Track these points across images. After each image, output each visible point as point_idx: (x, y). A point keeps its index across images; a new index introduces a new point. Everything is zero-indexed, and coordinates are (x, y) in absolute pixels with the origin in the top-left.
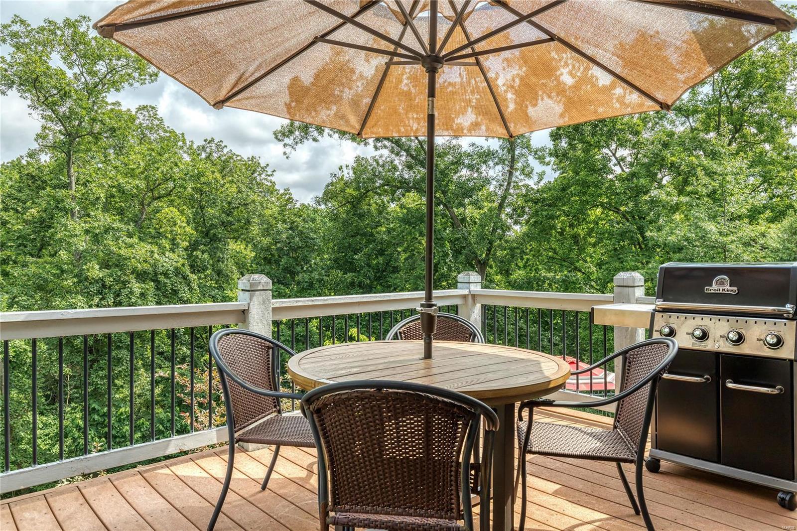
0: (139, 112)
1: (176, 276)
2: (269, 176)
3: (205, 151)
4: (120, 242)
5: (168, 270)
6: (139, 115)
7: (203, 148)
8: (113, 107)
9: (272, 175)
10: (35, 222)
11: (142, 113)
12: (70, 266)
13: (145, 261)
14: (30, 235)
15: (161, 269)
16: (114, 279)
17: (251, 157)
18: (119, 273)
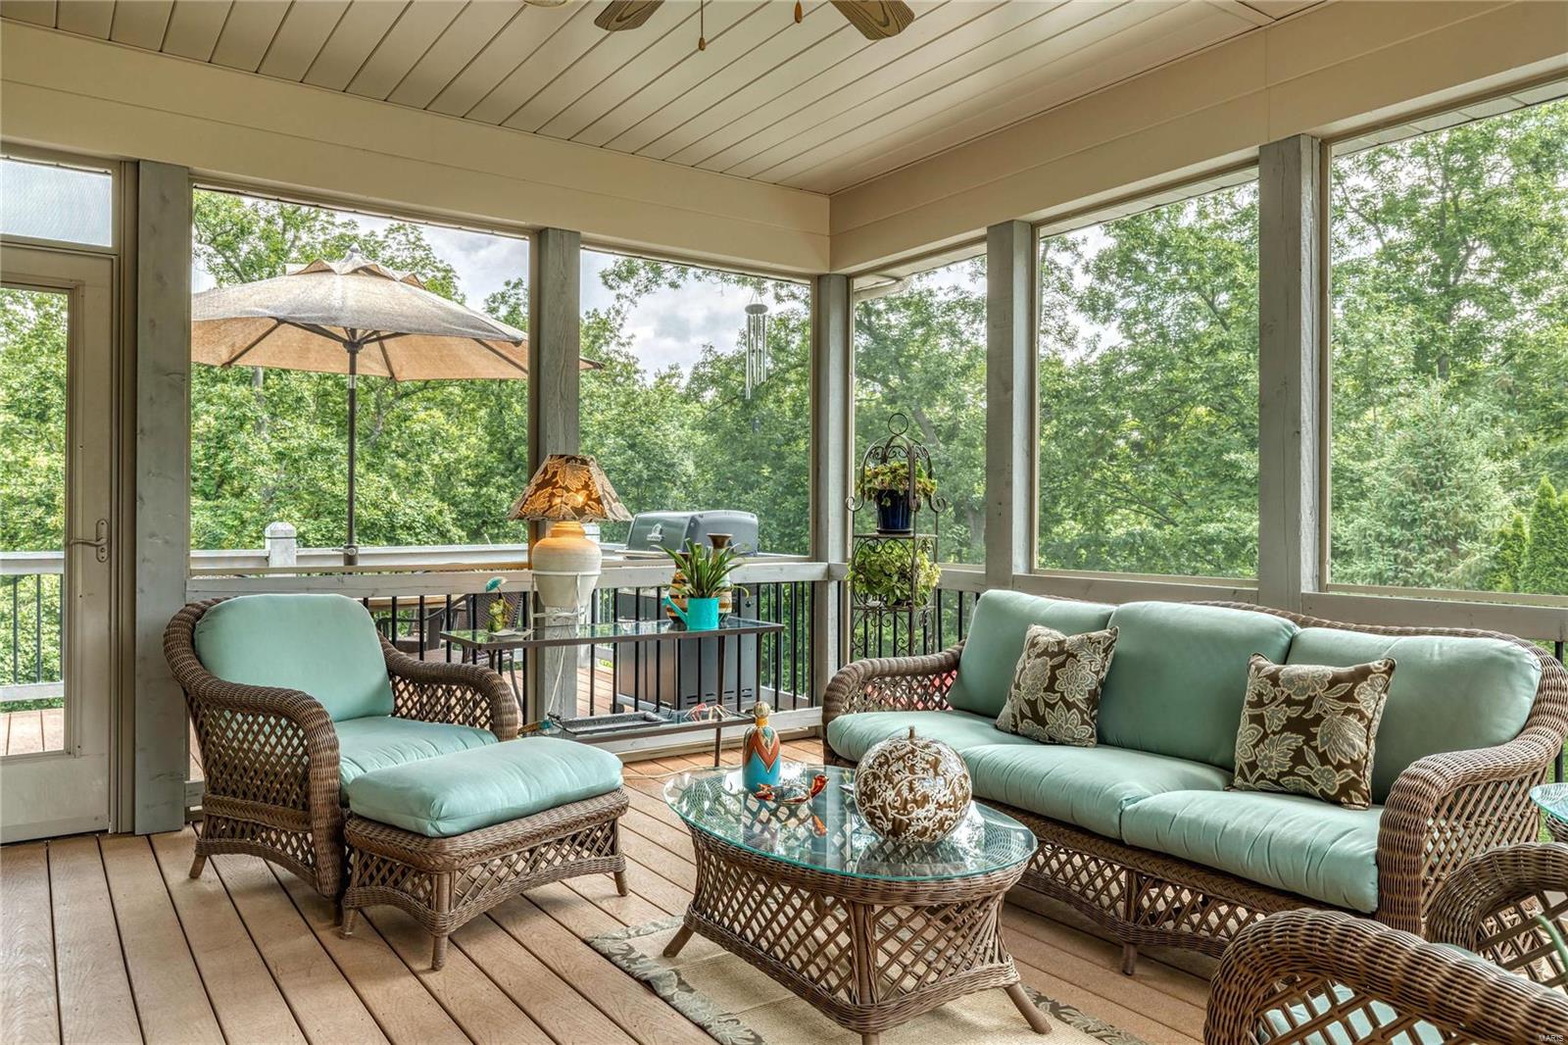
0: (391, 236)
1: (428, 531)
2: (623, 345)
3: (506, 302)
4: (335, 472)
5: (414, 521)
6: (390, 241)
7: (503, 297)
8: (343, 230)
9: (629, 343)
10: (209, 439)
11: (394, 238)
12: (255, 513)
13: (376, 506)
14: (200, 461)
15: (401, 519)
16: (323, 536)
17: (591, 311)
18: (331, 526)
